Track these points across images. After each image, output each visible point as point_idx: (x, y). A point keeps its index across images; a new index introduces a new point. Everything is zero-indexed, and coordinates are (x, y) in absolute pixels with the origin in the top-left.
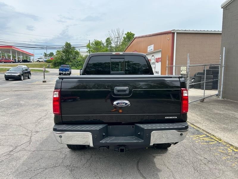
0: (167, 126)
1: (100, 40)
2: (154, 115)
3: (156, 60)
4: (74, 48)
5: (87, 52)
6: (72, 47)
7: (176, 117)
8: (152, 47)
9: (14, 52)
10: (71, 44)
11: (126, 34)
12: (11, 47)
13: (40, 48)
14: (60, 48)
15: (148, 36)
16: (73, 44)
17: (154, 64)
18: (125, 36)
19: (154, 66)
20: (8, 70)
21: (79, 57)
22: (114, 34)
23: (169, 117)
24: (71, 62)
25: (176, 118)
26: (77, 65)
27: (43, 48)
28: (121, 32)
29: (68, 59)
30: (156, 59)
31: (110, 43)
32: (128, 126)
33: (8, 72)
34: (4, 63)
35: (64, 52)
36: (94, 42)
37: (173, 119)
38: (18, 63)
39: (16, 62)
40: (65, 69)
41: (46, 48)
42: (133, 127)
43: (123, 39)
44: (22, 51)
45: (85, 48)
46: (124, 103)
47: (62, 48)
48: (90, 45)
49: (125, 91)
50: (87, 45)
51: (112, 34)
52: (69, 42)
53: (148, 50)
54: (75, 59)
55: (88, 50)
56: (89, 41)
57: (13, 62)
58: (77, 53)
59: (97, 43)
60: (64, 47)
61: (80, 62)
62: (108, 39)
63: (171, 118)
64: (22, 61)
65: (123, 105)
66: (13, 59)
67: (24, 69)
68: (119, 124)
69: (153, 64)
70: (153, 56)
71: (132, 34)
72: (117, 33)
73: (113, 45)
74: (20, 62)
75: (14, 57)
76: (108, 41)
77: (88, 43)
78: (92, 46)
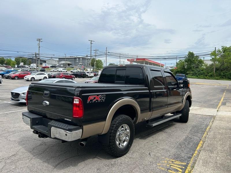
4: (197, 56)
5: (211, 60)
6: (196, 56)
10: (194, 53)
13: (163, 59)
14: (180, 58)
16: (196, 53)
21: (202, 66)
24: (192, 71)
26: (199, 74)
27: (166, 59)
29: (189, 68)
35: (186, 61)
36: (220, 49)
40: (179, 78)
47: (184, 57)
48: (215, 52)
52: (191, 52)
54: (197, 68)
55: (211, 59)
56: (215, 48)
58: (201, 62)
59: (225, 50)
60: (187, 56)
61: (202, 70)
63: (68, 120)
77: (213, 51)
78: (218, 53)
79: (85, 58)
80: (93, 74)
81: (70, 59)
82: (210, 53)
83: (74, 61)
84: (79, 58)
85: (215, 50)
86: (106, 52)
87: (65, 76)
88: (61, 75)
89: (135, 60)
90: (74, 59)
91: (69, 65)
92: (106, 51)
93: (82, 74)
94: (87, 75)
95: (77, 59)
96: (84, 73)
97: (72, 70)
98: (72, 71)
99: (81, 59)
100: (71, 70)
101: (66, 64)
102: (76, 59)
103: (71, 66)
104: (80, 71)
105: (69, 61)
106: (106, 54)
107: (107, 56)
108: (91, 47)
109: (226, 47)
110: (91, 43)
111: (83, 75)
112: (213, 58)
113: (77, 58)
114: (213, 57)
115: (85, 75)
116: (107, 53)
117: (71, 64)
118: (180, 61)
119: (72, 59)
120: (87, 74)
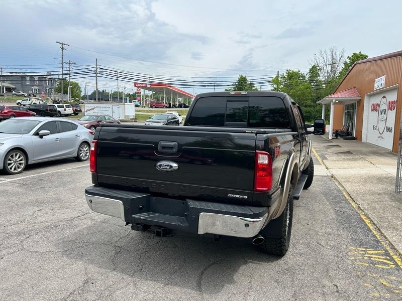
0: (230, 208)
1: (296, 70)
2: (212, 189)
3: (389, 106)
4: (251, 84)
6: (249, 83)
7: (246, 197)
8: (383, 79)
9: (169, 92)
10: (248, 78)
11: (349, 57)
12: (165, 85)
13: (200, 86)
14: (229, 85)
15: (376, 59)
16: (250, 79)
17: (385, 113)
18: (348, 61)
19: (385, 116)
20: (150, 118)
22: (325, 58)
23: (234, 196)
25: (246, 199)
27: (205, 86)
28: (338, 55)
30: (390, 102)
31: (317, 75)
32: (177, 201)
33: (149, 120)
34: (155, 108)
36: (285, 74)
37: (242, 198)
38: (173, 108)
39: (170, 107)
41: (214, 86)
42: (183, 203)
43: (343, 66)
44: (180, 90)
45: (269, 84)
46: (168, 166)
47: (233, 85)
48: (278, 79)
49: (171, 148)
50: (272, 79)
51: (321, 58)
52: (244, 76)
53: (376, 85)
55: (273, 88)
56: (278, 72)
57: (166, 107)
59: (292, 76)
60: (237, 84)
62: (314, 67)
63: (237, 196)
64: (179, 105)
65: (167, 168)
66: (166, 103)
67: (170, 117)
68: (166, 196)
69: (383, 113)
70: (384, 97)
71: (362, 55)
72: (330, 57)
73: (321, 78)
74: (176, 108)
75: (168, 99)
76: (314, 71)
77: (275, 76)
78: (282, 80)
79: (46, 77)
80: (71, 109)
81: (11, 79)
82: (271, 79)
83: (20, 82)
84: (31, 77)
85: (278, 75)
86: (96, 68)
87: (15, 112)
88: (6, 111)
89: (149, 86)
90: (20, 79)
91: (9, 90)
92: (96, 65)
93: (47, 110)
94: (59, 111)
95: (28, 79)
96: (52, 108)
97: (20, 101)
98: (19, 103)
99: (36, 79)
100: (18, 101)
101: (3, 88)
102: (24, 79)
103: (14, 92)
104: (38, 102)
105: (10, 82)
106: (96, 72)
107: (98, 75)
108: (62, 56)
109: (293, 71)
110: (62, 48)
111: (50, 110)
112: (275, 89)
113: (28, 76)
114: (275, 86)
115: (56, 110)
116: (98, 70)
117: (14, 89)
118: (226, 90)
119: (16, 79)
120: (59, 109)
